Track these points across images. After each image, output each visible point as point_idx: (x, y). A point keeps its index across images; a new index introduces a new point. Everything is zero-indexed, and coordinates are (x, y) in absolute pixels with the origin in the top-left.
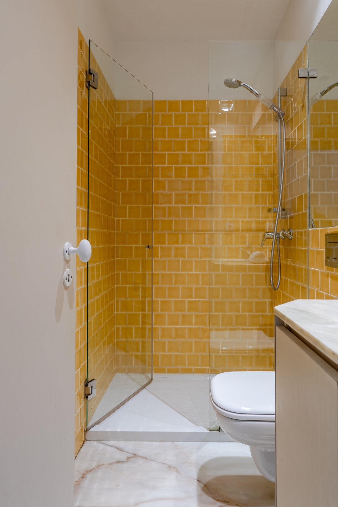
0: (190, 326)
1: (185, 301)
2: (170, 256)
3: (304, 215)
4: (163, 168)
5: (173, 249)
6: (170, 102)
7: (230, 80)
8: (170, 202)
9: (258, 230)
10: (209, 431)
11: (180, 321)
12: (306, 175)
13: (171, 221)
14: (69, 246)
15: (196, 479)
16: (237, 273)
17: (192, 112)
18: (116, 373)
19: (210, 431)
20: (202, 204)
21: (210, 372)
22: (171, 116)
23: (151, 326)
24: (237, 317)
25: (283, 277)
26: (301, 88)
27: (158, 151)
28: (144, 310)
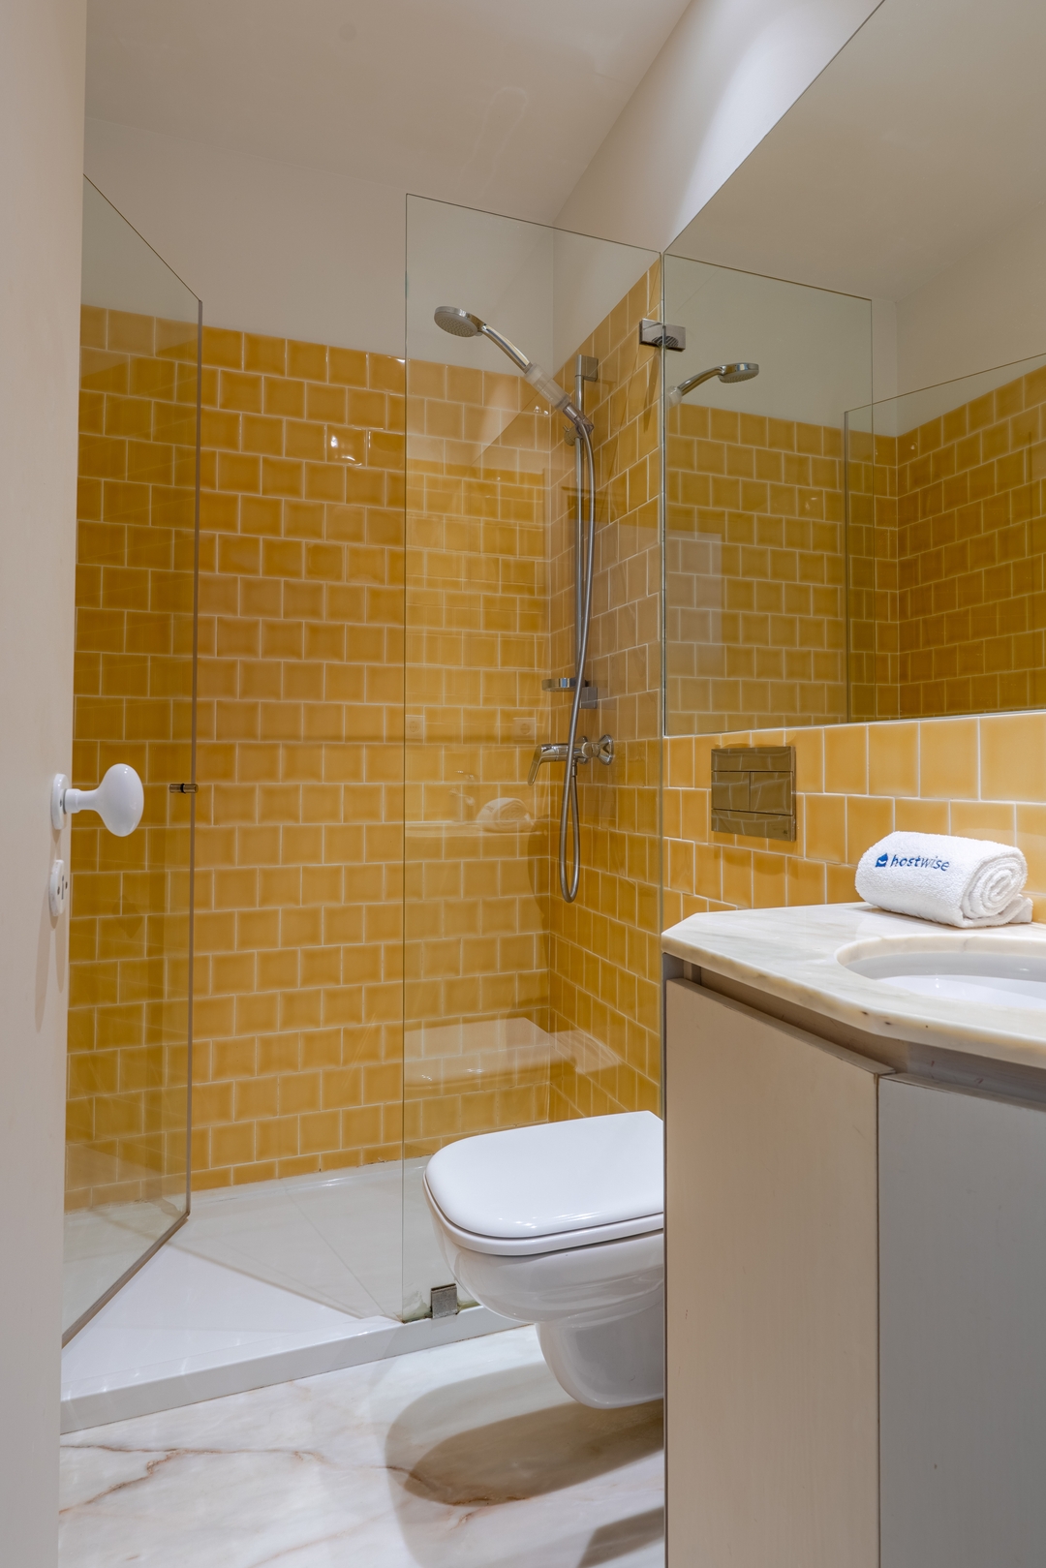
0: (311, 1029)
1: (294, 953)
2: (247, 815)
3: (649, 701)
4: (225, 541)
5: (258, 795)
6: (254, 341)
7: (451, 311)
8: (250, 650)
9: (507, 739)
10: (400, 1324)
11: (279, 1016)
12: (656, 596)
13: (253, 708)
14: (63, 785)
15: (384, 1465)
16: (451, 861)
17: (324, 380)
19: (404, 1322)
20: (350, 658)
21: (373, 1157)
22: (254, 383)
23: (186, 1043)
24: (451, 986)
25: (584, 867)
26: (644, 370)
27: (213, 486)
28: (156, 992)
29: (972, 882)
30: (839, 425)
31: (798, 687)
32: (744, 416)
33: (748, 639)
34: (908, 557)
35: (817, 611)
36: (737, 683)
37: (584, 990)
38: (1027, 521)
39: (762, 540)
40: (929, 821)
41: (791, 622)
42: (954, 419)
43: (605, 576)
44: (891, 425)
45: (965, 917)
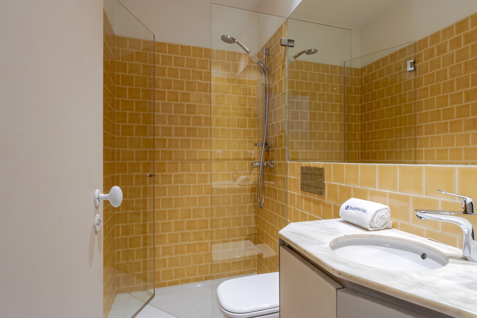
0: (189, 243)
1: (184, 221)
2: (170, 182)
3: (284, 151)
4: (163, 104)
5: (173, 177)
6: (170, 45)
7: (226, 36)
8: (170, 135)
9: (245, 159)
11: (180, 239)
12: (285, 120)
13: (171, 152)
14: (99, 193)
16: (228, 195)
17: (191, 56)
18: (117, 295)
20: (199, 137)
21: (207, 279)
22: (170, 58)
23: (153, 247)
24: (229, 230)
25: (266, 197)
26: (282, 53)
27: (159, 88)
28: (145, 232)
29: (373, 216)
30: (343, 65)
31: (330, 143)
32: (314, 63)
33: (315, 129)
34: (363, 104)
35: (336, 121)
36: (312, 142)
37: (266, 232)
38: (398, 94)
39: (319, 100)
40: (362, 195)
41: (328, 124)
42: (377, 63)
43: (271, 113)
44: (358, 65)
45: (371, 227)
